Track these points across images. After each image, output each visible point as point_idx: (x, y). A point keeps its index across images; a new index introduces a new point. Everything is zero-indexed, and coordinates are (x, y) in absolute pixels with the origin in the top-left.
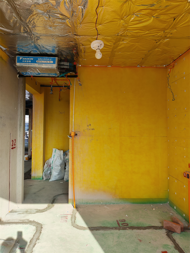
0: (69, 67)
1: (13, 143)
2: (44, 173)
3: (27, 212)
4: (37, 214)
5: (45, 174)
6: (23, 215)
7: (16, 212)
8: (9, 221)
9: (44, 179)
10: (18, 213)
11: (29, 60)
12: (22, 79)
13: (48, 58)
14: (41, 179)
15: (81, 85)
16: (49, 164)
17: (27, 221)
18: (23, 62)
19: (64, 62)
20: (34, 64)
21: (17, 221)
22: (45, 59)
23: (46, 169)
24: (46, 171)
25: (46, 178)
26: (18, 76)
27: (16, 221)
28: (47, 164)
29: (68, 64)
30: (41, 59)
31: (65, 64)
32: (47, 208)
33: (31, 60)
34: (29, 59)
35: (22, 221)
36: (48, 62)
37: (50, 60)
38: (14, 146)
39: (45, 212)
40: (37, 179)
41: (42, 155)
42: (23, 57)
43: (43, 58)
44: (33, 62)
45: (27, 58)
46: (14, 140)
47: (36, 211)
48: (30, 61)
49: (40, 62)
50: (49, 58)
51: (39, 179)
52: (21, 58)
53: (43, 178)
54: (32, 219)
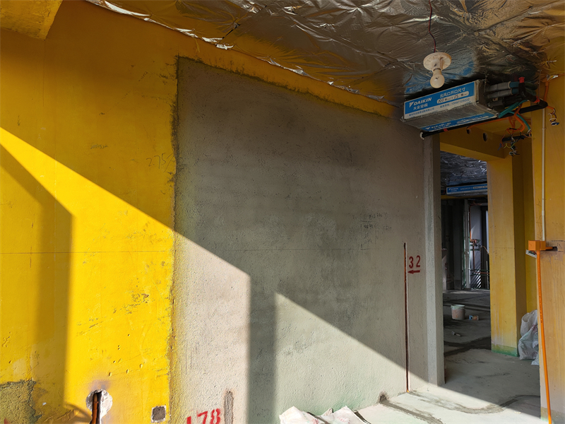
0: (510, 92)
1: (413, 262)
2: (523, 342)
3: (438, 402)
4: (455, 411)
5: (525, 345)
6: (427, 404)
7: (418, 395)
8: (398, 405)
9: (521, 358)
10: (422, 398)
11: (424, 103)
12: (429, 140)
13: (457, 89)
14: (514, 355)
15: (558, 124)
16: (535, 324)
17: (426, 415)
18: (416, 110)
19: (499, 85)
20: (433, 109)
21: (411, 410)
22: (452, 92)
23: (527, 334)
24: (527, 338)
25: (525, 356)
26: (421, 136)
27: (408, 409)
28: (526, 321)
29: (507, 85)
30: (445, 94)
31: (500, 88)
32: (483, 409)
33: (428, 102)
34: (424, 101)
35: (418, 412)
36: (460, 95)
37: (462, 91)
38: (415, 268)
39: (473, 415)
40: (505, 353)
41: (515, 300)
42: (415, 101)
43: (450, 91)
44: (431, 104)
45: (420, 100)
46: (415, 258)
47: (458, 406)
48: (426, 105)
49: (444, 101)
50: (460, 87)
51: (510, 354)
52: (411, 104)
53: (519, 355)
54: (437, 416)
